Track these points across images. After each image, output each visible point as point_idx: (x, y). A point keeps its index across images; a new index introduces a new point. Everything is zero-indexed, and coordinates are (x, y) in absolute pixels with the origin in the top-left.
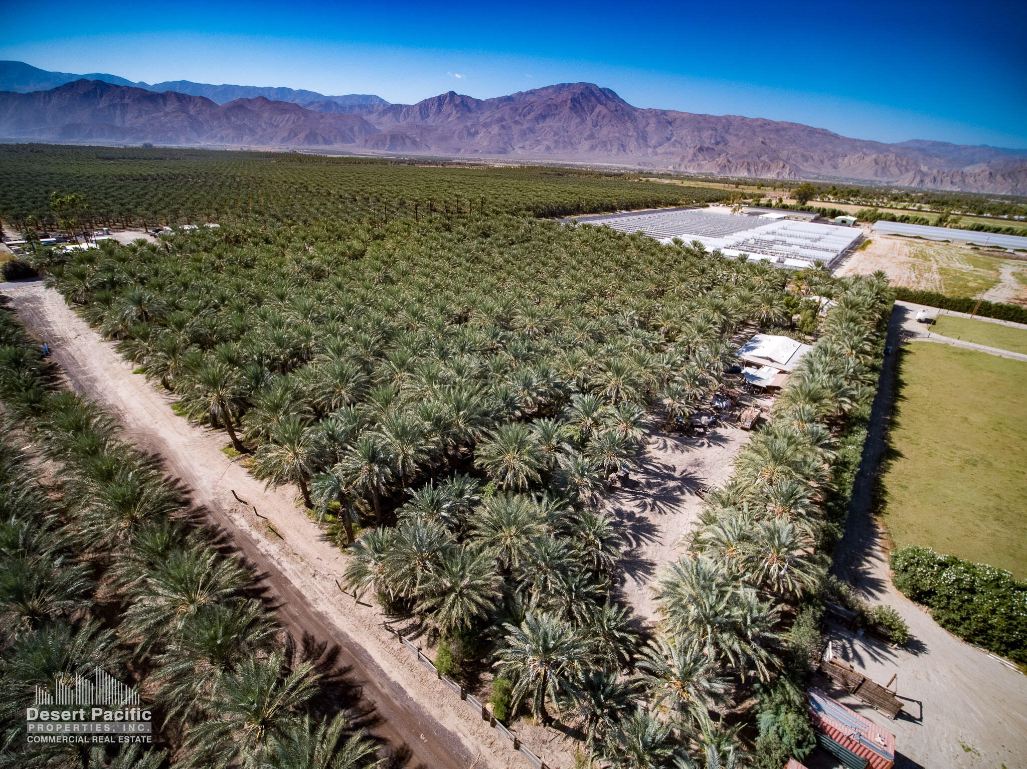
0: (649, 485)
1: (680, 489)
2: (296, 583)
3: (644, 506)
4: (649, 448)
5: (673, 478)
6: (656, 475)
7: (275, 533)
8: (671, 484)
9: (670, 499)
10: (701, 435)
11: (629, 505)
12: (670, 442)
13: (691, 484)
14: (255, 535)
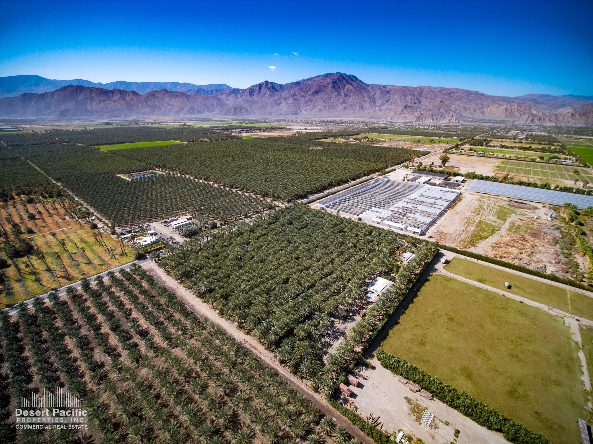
0: (333, 334)
1: (340, 335)
2: (263, 358)
3: (331, 340)
4: (335, 323)
5: (339, 332)
6: (335, 331)
7: (255, 348)
8: (338, 334)
9: (337, 338)
10: (349, 319)
11: (327, 340)
12: (341, 321)
13: (343, 334)
14: (251, 349)
